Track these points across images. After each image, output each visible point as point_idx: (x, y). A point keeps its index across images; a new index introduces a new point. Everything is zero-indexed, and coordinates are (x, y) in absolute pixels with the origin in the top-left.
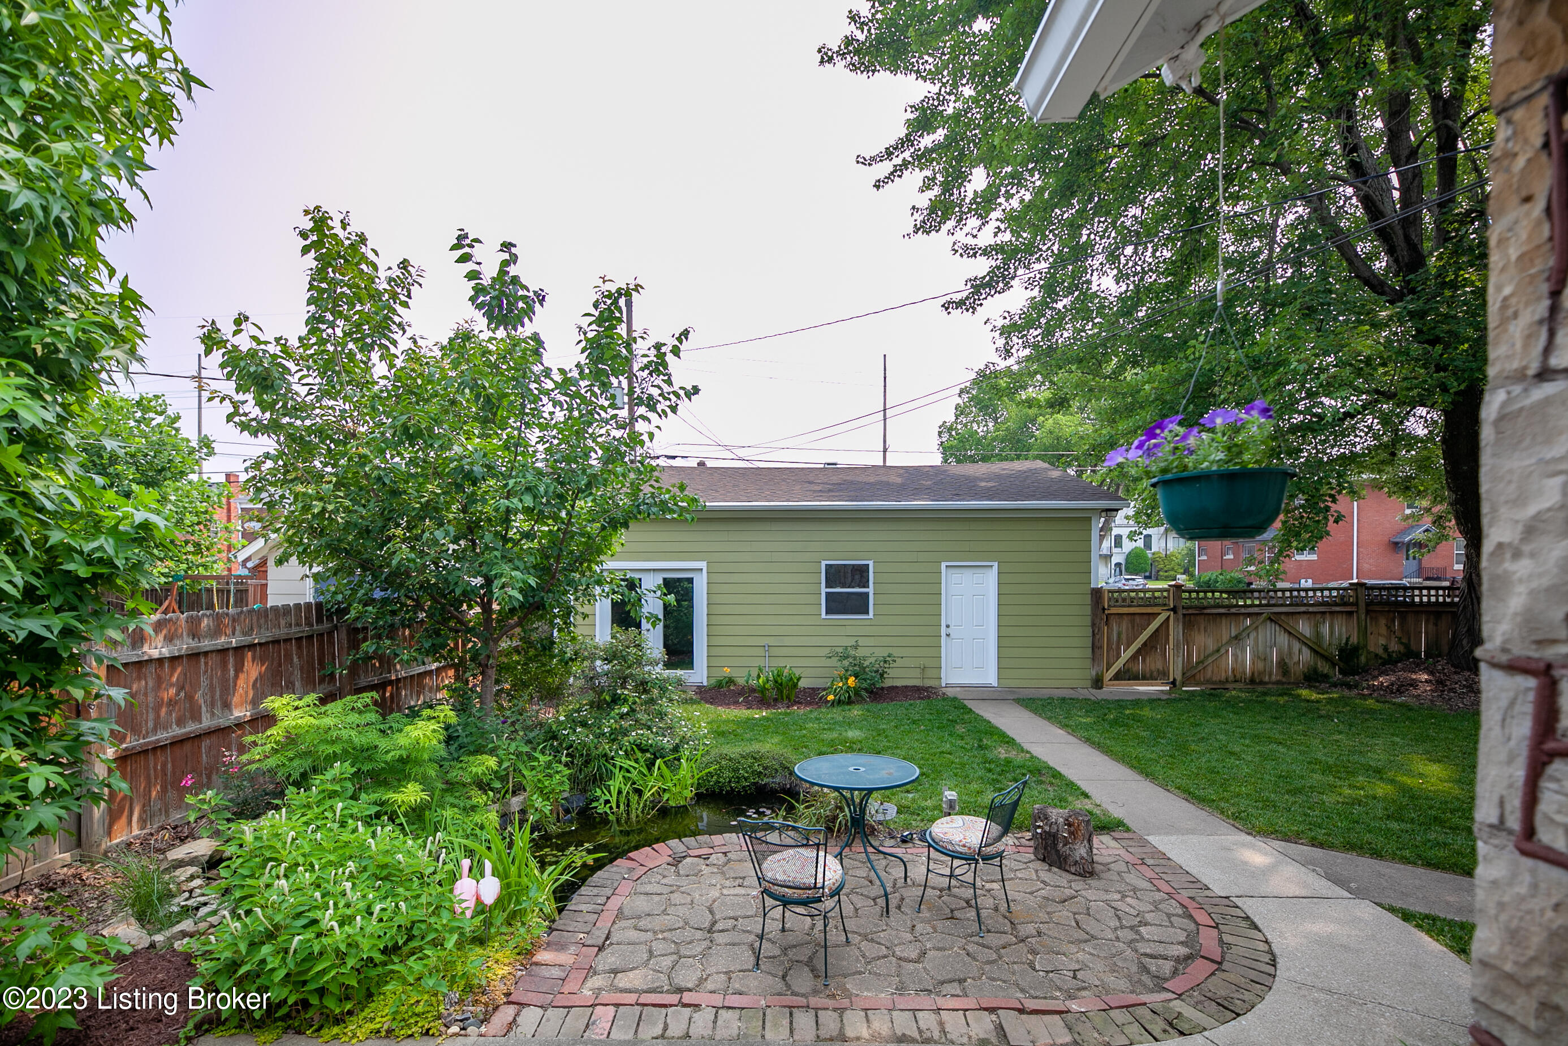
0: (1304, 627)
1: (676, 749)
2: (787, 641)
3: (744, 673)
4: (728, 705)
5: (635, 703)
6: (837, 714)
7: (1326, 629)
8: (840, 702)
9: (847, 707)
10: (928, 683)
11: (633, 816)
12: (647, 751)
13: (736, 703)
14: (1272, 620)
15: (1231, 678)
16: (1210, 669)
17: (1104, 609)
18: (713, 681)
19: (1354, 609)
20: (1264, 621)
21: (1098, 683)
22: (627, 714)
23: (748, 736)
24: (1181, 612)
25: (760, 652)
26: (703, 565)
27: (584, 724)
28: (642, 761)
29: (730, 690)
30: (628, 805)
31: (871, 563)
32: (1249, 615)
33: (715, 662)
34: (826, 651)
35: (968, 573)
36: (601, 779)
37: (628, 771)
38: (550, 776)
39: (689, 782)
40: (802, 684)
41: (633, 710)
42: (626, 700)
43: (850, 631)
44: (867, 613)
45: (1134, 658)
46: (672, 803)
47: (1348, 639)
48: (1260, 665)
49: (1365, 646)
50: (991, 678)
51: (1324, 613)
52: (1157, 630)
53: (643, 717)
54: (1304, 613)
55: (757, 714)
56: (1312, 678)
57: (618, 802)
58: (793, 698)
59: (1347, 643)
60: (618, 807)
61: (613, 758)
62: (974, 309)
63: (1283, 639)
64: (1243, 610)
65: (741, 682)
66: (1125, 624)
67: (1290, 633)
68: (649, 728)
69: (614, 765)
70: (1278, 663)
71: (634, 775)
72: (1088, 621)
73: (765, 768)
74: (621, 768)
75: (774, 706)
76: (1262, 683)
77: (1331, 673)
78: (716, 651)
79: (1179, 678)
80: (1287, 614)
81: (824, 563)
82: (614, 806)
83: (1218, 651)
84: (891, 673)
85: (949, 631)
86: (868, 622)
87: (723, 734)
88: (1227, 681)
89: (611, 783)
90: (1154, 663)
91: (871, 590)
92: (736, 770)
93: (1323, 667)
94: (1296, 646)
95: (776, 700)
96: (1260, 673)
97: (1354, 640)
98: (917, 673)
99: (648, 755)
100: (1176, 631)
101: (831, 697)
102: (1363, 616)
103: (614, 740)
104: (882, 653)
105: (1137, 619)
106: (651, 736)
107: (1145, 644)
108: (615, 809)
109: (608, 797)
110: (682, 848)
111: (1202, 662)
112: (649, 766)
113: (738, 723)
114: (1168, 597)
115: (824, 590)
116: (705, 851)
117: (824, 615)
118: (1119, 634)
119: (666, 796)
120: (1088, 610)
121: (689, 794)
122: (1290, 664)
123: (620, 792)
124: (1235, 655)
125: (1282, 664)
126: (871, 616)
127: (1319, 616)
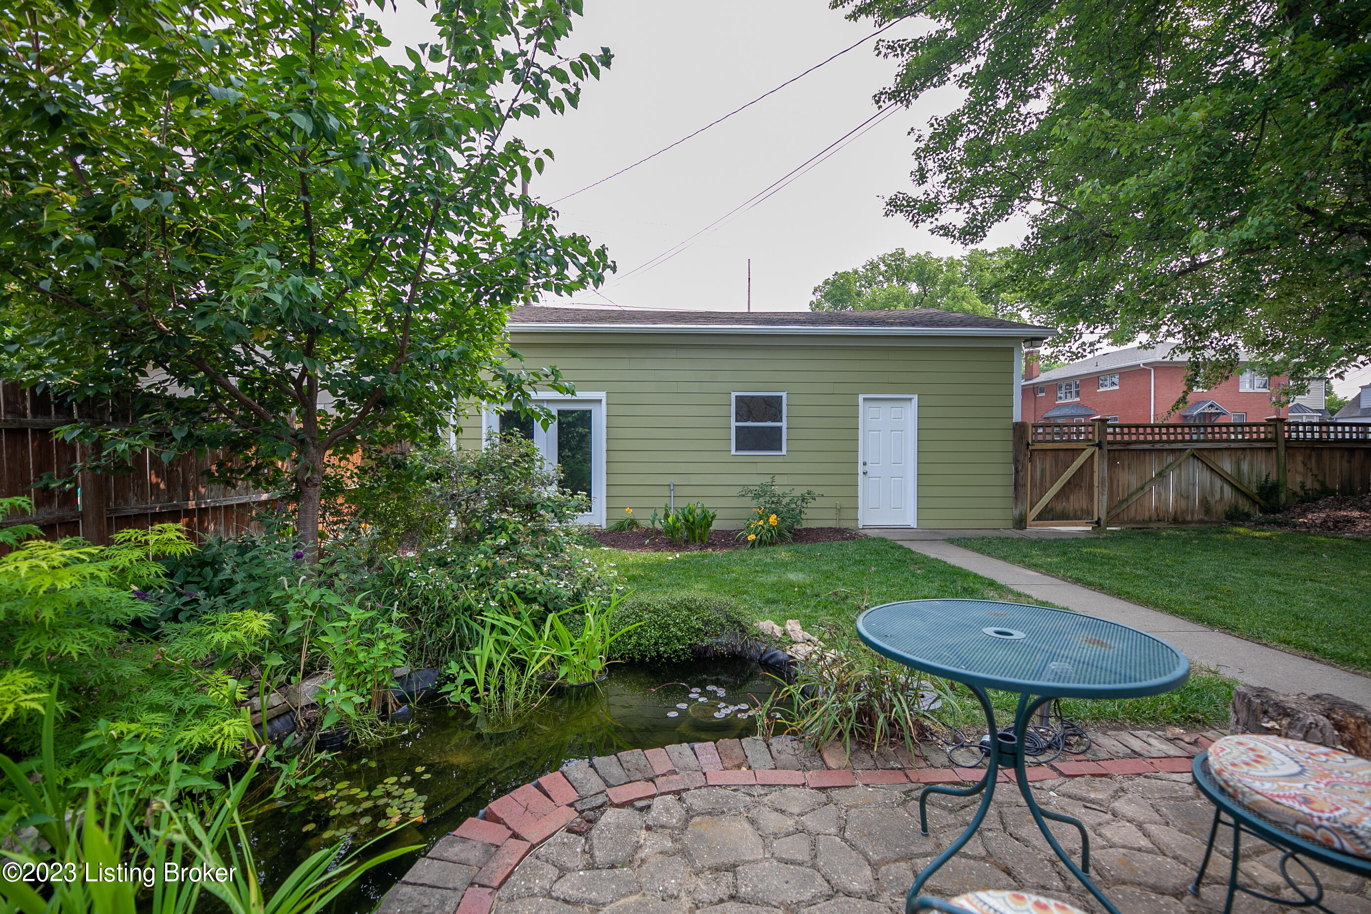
0: (1227, 465)
1: (577, 598)
2: (695, 480)
3: (649, 514)
4: (633, 548)
5: (516, 531)
6: (759, 555)
7: (1245, 467)
8: (761, 543)
9: (771, 548)
10: (844, 525)
11: (509, 703)
12: (534, 600)
13: (642, 546)
14: (1194, 456)
15: (1154, 517)
16: (1133, 508)
17: (1028, 444)
18: (613, 524)
19: (1273, 445)
20: (1188, 458)
21: (1020, 523)
22: (506, 547)
23: (666, 580)
24: (1106, 447)
25: (665, 491)
26: (602, 395)
27: (442, 563)
28: (525, 616)
29: (633, 533)
30: (502, 689)
31: (784, 395)
32: (1173, 451)
33: (616, 503)
34: (736, 491)
35: (886, 407)
36: (462, 646)
37: (504, 632)
38: (370, 644)
39: (599, 647)
40: (715, 526)
41: (515, 543)
42: (503, 528)
43: (762, 468)
44: (781, 449)
45: (1057, 496)
46: (571, 681)
47: (1267, 476)
48: (1183, 504)
49: (1285, 483)
50: (911, 520)
51: (1244, 449)
52: (1081, 467)
53: (526, 550)
54: (1226, 449)
55: (670, 556)
56: (1235, 516)
57: (486, 682)
58: (706, 540)
59: (1266, 481)
60: (487, 690)
61: (480, 613)
62: (909, 102)
63: (1207, 476)
64: (1167, 446)
65: (645, 524)
66: (1049, 461)
67: (1212, 470)
68: (538, 567)
69: (482, 624)
70: (1201, 501)
71: (513, 638)
72: (1010, 458)
73: (706, 623)
74: (493, 627)
75: (686, 548)
76: (1184, 522)
77: (1252, 512)
78: (615, 491)
79: (1103, 517)
80: (1209, 450)
81: (734, 395)
82: (480, 687)
83: (1142, 488)
84: (809, 514)
85: (867, 468)
86: (781, 459)
87: (633, 579)
88: (1150, 521)
89: (476, 650)
90: (1077, 501)
91: (784, 424)
92: (665, 627)
93: (1245, 505)
94: (1218, 483)
95: (686, 542)
96: (1182, 512)
97: (1273, 477)
98: (832, 514)
99: (536, 607)
100: (1100, 469)
101: (752, 537)
102: (1283, 453)
103: (483, 585)
104: (798, 492)
105: (1061, 454)
106: (541, 578)
107: (1069, 482)
108: (482, 693)
109: (472, 675)
110: (594, 784)
111: (1126, 500)
112: (538, 622)
113: (652, 567)
114: (1093, 433)
115: (734, 424)
116: (640, 789)
117: (733, 452)
118: (1043, 471)
119: (563, 671)
120: (1010, 446)
121: (597, 665)
122: (1212, 501)
123: (490, 665)
124: (1159, 494)
125: (1204, 502)
126: (784, 452)
127: (1239, 453)
